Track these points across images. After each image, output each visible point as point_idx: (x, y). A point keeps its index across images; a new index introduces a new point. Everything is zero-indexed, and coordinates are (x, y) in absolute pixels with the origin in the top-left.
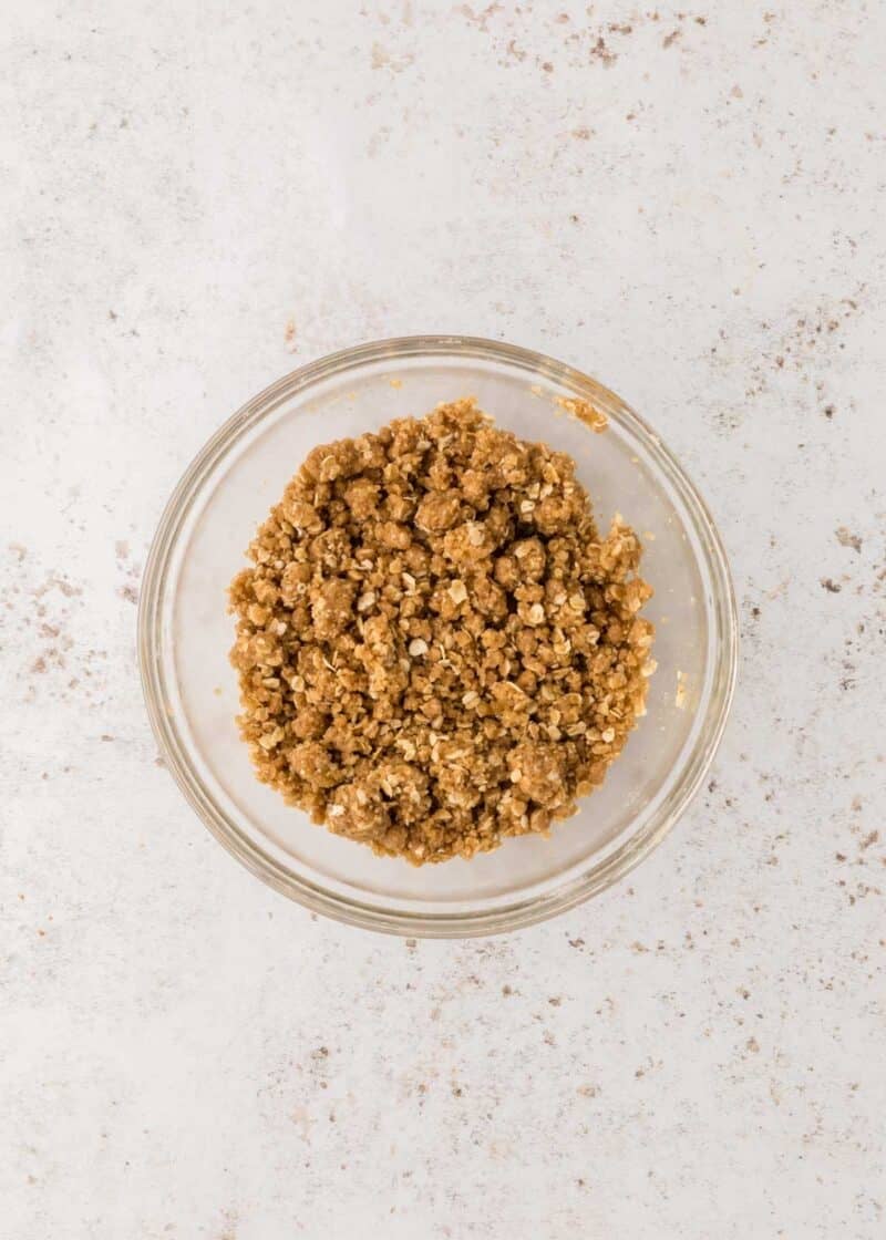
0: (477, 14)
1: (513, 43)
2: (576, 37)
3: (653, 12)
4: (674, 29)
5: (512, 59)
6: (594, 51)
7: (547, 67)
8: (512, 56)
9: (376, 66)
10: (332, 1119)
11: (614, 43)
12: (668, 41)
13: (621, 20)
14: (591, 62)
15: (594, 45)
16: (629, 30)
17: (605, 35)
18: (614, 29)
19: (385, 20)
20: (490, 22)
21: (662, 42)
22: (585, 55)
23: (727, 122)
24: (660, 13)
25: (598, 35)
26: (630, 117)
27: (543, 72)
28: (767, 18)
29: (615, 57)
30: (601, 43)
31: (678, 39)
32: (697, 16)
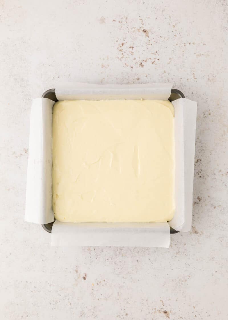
0: (120, 58)
1: (126, 63)
2: (137, 62)
3: (150, 58)
4: (154, 61)
5: (126, 66)
6: (140, 65)
7: (132, 67)
8: (126, 65)
9: (102, 67)
10: (95, 250)
11: (143, 63)
12: (153, 63)
13: (145, 59)
14: (140, 67)
15: (140, 64)
16: (146, 61)
17: (142, 62)
18: (143, 61)
19: (104, 59)
20: (122, 60)
21: (152, 63)
22: (138, 65)
23: (163, 77)
24: (151, 58)
25: (141, 62)
26: (146, 76)
27: (131, 68)
28: (170, 59)
29: (144, 66)
30: (141, 63)
31: (155, 63)
32: (158, 59)
